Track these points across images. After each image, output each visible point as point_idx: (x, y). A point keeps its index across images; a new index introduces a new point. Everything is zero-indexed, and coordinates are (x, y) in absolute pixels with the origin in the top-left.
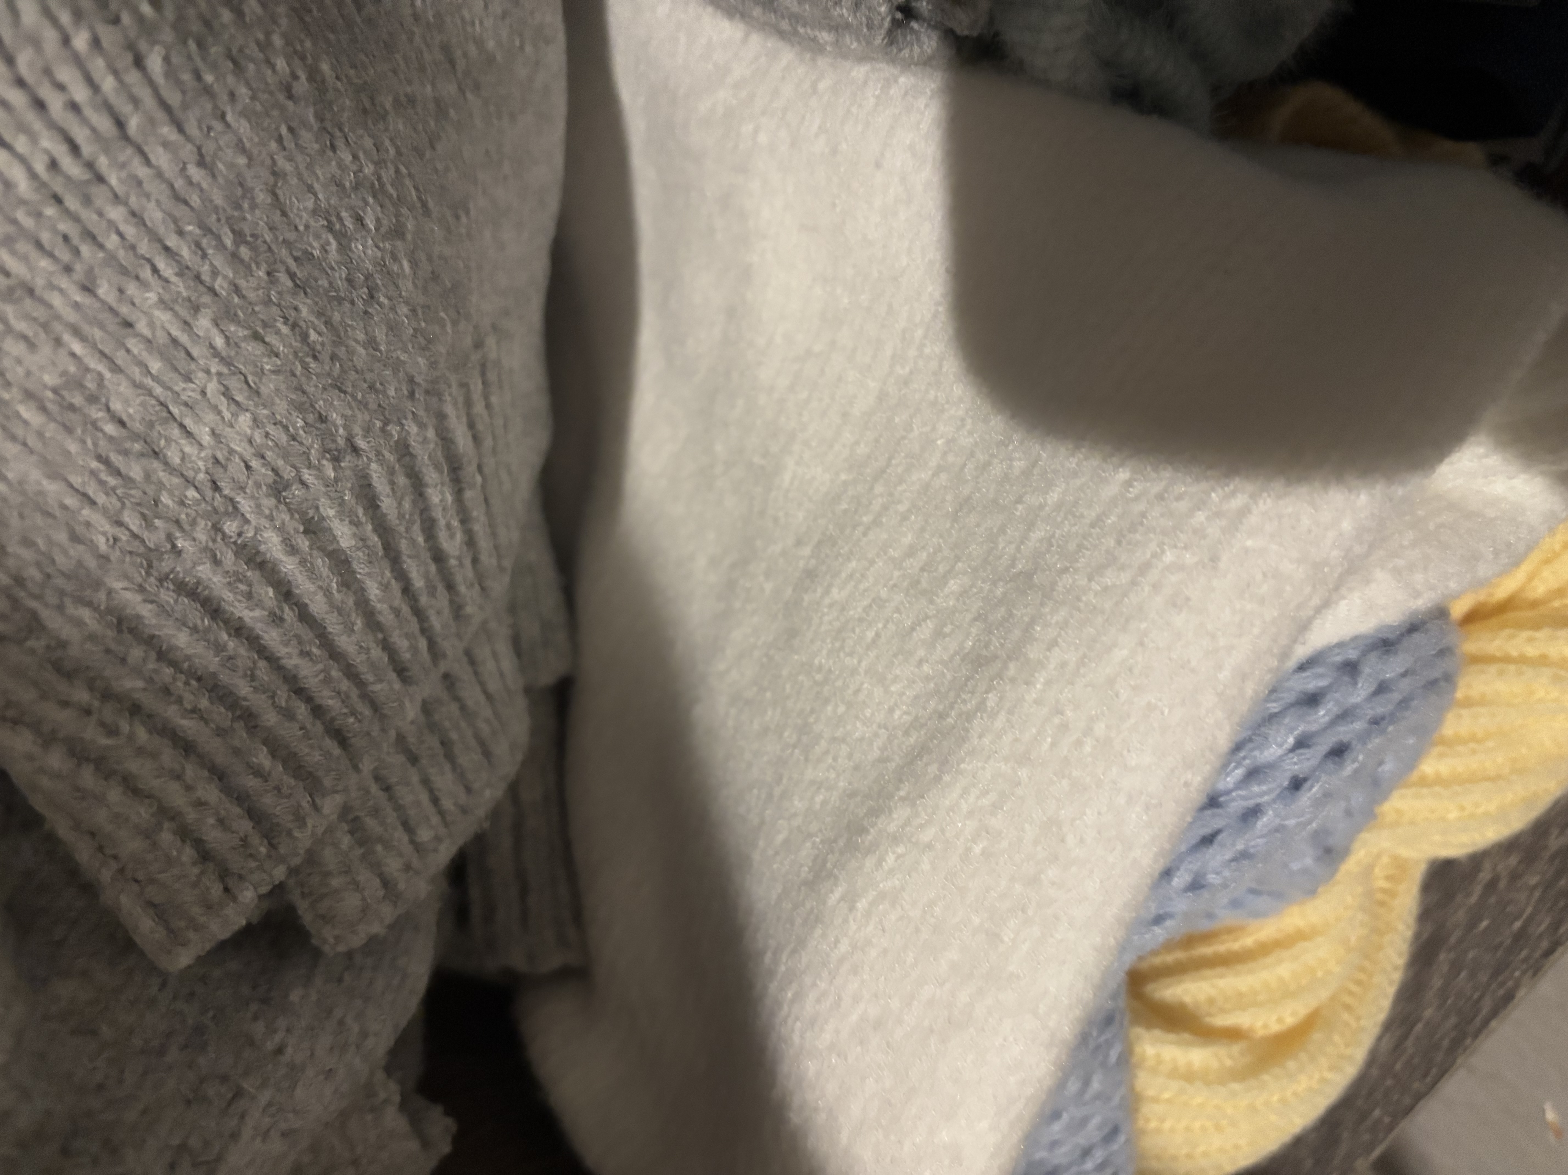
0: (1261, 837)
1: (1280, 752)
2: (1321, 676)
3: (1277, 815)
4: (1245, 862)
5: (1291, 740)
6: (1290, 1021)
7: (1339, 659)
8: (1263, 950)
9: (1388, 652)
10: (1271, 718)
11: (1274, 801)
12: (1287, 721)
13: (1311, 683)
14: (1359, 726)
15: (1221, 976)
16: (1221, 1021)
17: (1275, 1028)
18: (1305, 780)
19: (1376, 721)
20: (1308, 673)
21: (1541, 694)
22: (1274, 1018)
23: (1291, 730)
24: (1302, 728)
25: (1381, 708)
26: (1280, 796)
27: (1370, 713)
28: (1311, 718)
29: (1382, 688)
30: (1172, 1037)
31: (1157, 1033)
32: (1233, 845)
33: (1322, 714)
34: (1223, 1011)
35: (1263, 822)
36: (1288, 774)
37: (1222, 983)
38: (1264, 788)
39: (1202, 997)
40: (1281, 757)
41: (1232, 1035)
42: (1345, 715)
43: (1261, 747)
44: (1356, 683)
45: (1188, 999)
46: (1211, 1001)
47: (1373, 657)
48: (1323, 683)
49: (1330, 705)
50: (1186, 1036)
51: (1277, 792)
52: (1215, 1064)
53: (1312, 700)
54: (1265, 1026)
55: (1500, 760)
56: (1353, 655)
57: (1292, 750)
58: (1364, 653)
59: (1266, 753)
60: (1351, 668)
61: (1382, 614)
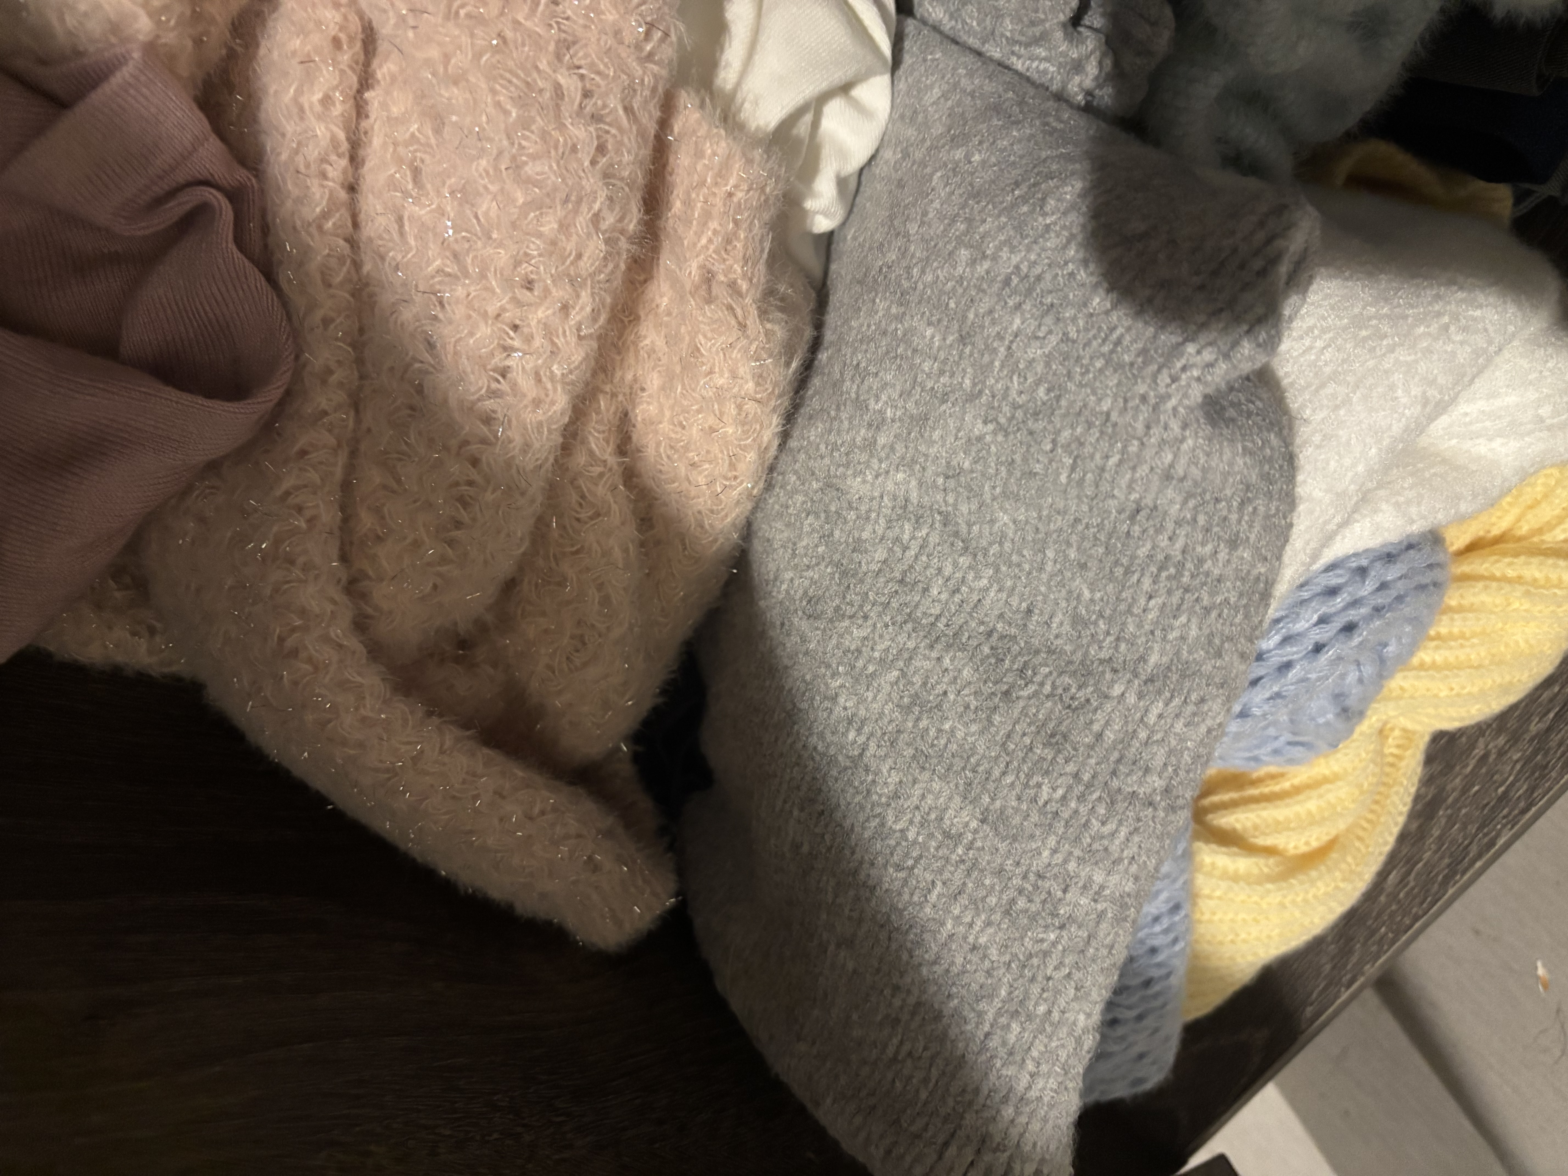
0: (1292, 684)
1: (1307, 625)
2: (1341, 576)
3: (1303, 669)
4: (1279, 701)
5: (1315, 617)
6: (1315, 844)
7: (1354, 565)
8: (1297, 790)
9: (1389, 561)
10: (1303, 602)
11: (1301, 659)
12: (1313, 604)
13: (1334, 580)
14: (1364, 611)
15: (1264, 809)
16: (1261, 841)
17: (1304, 849)
18: (1324, 646)
19: (1378, 610)
20: (1331, 574)
21: (1516, 605)
22: (1303, 840)
23: (1316, 611)
24: (1324, 610)
25: (1380, 600)
26: (1305, 657)
27: (1373, 603)
28: (1331, 603)
29: (1383, 586)
30: (1224, 849)
31: (1214, 846)
32: (1271, 688)
33: (1339, 601)
34: (1264, 834)
35: (1293, 674)
36: (1313, 641)
37: (1264, 814)
38: (1295, 649)
39: (1249, 824)
40: (1307, 629)
41: (1269, 851)
42: (1355, 603)
43: (1294, 622)
44: (1364, 582)
45: (1238, 826)
46: (1256, 827)
47: (1378, 565)
48: (1340, 581)
49: (1345, 595)
50: (1235, 849)
51: (1304, 652)
52: (1256, 871)
53: (1333, 592)
54: (1295, 847)
55: (1483, 654)
56: (1364, 562)
57: (1315, 625)
58: (1373, 562)
59: (1298, 626)
60: (1362, 572)
61: (1386, 534)
